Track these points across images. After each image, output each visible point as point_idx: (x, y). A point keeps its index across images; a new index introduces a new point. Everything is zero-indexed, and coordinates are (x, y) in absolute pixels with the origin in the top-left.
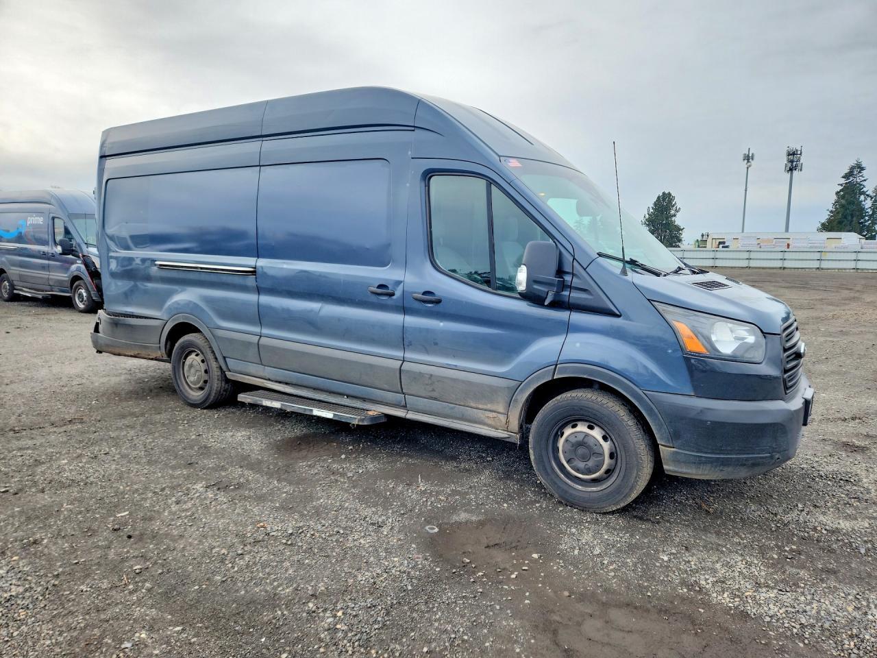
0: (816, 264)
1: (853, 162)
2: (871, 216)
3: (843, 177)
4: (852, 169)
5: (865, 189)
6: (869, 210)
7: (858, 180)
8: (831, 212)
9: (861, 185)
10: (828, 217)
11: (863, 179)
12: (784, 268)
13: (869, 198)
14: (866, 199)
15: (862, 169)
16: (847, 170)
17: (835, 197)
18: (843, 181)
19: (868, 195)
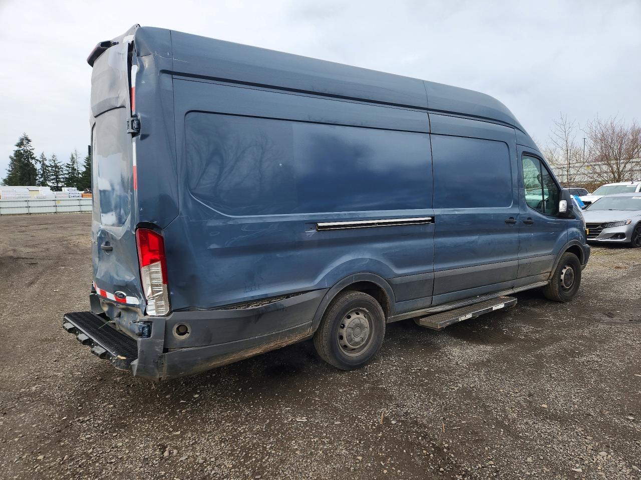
0: (53, 210)
1: (22, 136)
2: (42, 175)
3: (17, 146)
4: (22, 140)
5: (34, 156)
6: (40, 171)
7: (28, 149)
8: (9, 171)
9: (31, 152)
10: (8, 175)
11: (31, 148)
12: (30, 214)
13: (38, 162)
14: (36, 163)
15: (29, 141)
16: (18, 141)
17: (10, 160)
18: (17, 148)
19: (37, 160)
